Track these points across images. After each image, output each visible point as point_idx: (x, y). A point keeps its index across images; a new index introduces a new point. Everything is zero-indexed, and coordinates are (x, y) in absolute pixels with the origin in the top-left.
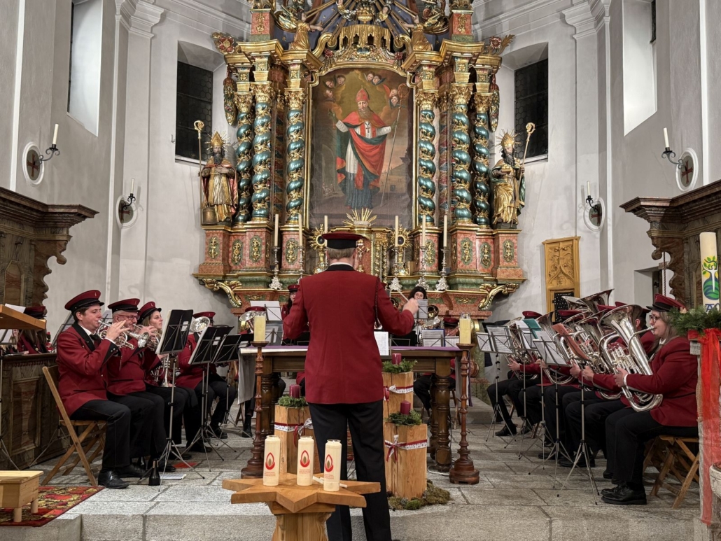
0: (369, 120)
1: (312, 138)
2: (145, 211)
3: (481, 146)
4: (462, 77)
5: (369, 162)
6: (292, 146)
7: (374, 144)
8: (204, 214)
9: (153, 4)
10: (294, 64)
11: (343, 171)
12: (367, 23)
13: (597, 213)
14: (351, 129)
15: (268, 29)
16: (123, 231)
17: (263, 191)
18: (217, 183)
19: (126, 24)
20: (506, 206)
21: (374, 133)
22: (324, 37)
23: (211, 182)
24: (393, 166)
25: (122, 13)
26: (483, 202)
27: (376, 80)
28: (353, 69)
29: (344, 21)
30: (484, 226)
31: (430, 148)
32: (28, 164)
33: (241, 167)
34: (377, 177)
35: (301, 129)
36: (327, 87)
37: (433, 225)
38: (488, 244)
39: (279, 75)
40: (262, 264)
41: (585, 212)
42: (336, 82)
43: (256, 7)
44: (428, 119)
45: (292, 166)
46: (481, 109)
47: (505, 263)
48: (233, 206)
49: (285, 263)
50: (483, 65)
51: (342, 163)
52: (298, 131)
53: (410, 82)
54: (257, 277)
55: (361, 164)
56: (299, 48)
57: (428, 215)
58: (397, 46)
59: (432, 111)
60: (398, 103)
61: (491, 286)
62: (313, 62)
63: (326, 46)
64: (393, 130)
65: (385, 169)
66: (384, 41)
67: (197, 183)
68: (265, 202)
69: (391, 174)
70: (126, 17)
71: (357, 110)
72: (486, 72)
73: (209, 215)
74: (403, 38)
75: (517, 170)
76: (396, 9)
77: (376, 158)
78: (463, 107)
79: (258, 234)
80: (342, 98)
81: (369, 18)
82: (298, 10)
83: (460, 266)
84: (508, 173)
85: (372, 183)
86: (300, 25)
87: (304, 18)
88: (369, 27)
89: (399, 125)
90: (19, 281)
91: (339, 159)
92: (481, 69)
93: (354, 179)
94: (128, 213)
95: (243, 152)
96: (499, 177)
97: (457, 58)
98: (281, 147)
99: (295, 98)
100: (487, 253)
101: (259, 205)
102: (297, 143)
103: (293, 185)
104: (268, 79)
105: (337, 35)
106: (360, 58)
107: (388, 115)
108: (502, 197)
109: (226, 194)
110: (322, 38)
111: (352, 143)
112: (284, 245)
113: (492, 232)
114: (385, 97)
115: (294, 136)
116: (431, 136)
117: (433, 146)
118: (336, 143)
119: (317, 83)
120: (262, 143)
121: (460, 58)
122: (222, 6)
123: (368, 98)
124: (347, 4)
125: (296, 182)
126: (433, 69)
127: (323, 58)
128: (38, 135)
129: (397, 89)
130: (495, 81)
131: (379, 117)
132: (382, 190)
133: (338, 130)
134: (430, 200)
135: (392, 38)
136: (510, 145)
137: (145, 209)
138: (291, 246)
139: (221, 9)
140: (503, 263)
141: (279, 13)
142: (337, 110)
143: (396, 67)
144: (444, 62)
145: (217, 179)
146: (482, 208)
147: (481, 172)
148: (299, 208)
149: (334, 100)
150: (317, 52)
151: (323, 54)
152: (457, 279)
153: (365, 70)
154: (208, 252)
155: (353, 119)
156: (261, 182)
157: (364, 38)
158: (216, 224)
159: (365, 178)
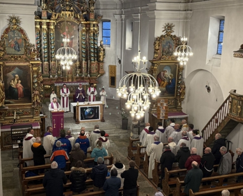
0: (69, 34)
3: (96, 42)
4: (92, 28)
13: (120, 61)
14: (64, 36)
20: (101, 57)
21: (70, 37)
26: (96, 55)
27: (70, 24)
28: (64, 21)
30: (96, 61)
31: (84, 43)
36: (58, 25)
37: (86, 61)
41: (117, 61)
42: (60, 24)
45: (52, 47)
46: (95, 33)
49: (52, 72)
54: (47, 76)
57: (84, 59)
59: (85, 34)
60: (76, 30)
63: (58, 16)
64: (75, 37)
71: (66, 31)
77: (71, 44)
78: (92, 35)
80: (62, 28)
83: (92, 71)
86: (53, 13)
91: (62, 44)
92: (95, 24)
96: (100, 51)
97: (91, 24)
99: (52, 31)
100: (97, 67)
101: (46, 58)
102: (53, 42)
106: (66, 19)
107: (73, 33)
113: (98, 63)
119: (56, 25)
123: (68, 28)
125: (53, 51)
126: (85, 24)
129: (75, 26)
130: (98, 25)
131: (71, 33)
133: (61, 36)
134: (84, 55)
135: (74, 14)
138: (53, 67)
140: (101, 70)
142: (61, 31)
143: (75, 21)
147: (96, 48)
149: (60, 29)
150: (56, 18)
152: (92, 75)
153: (68, 21)
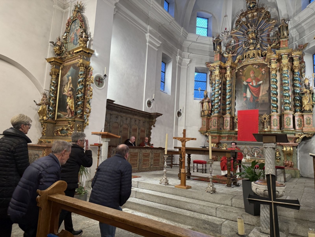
0: (255, 80)
1: (235, 88)
2: (185, 114)
3: (296, 84)
4: (285, 61)
5: (255, 93)
6: (227, 91)
7: (256, 87)
8: (201, 113)
9: (188, 58)
10: (228, 67)
11: (246, 97)
12: (253, 50)
14: (248, 84)
15: (219, 58)
16: (179, 119)
17: (217, 105)
18: (205, 104)
19: (180, 65)
20: (306, 104)
21: (256, 84)
22: (238, 57)
23: (203, 104)
24: (263, 94)
25: (179, 63)
26: (298, 103)
27: (257, 67)
28: (249, 65)
29: (245, 51)
30: (299, 112)
31: (275, 86)
32: (148, 104)
33: (213, 99)
34: (258, 98)
35: (230, 86)
36: (240, 72)
37: (277, 113)
38: (300, 119)
39: (223, 71)
40: (216, 127)
42: (243, 69)
43: (216, 53)
44: (274, 77)
45: (227, 97)
46: (296, 71)
47: (307, 126)
48: (210, 111)
49: (224, 127)
50: (296, 55)
51: (245, 94)
52: (229, 87)
53: (269, 66)
54: (215, 131)
55: (252, 94)
56: (229, 62)
57: (275, 110)
58: (263, 55)
59: (276, 74)
60: (265, 73)
61: (301, 134)
62: (234, 65)
63: (239, 59)
64: (263, 82)
65: (260, 95)
66: (258, 54)
67: (200, 105)
68: (218, 109)
69: (263, 96)
70: (180, 64)
71: (250, 77)
72: (298, 58)
73: (203, 114)
74: (265, 52)
75: (310, 91)
76: (264, 43)
77: (257, 92)
78: (286, 71)
79: (215, 118)
80: (245, 74)
81: (253, 48)
82: (230, 50)
83: (285, 127)
84: (306, 92)
85: (256, 100)
86: (229, 55)
87: (230, 53)
88: (253, 51)
89: (265, 80)
90: (145, 131)
91: (244, 94)
92: (295, 57)
93: (249, 100)
94: (180, 114)
95: (213, 95)
96: (303, 94)
97: (283, 55)
98: (224, 92)
99: (228, 77)
100: (300, 122)
101: (216, 110)
102: (228, 90)
103: (227, 103)
104: (219, 73)
105: (243, 55)
106: (251, 61)
107: (261, 77)
108: (304, 101)
109: (208, 107)
110: (237, 57)
111: (249, 88)
112: (224, 122)
113: (301, 114)
114: (260, 72)
115: (228, 88)
116: (275, 82)
117: (276, 86)
118: (243, 88)
119: (237, 71)
120: (217, 92)
121: (284, 55)
122: (209, 54)
123: (254, 73)
124: (246, 45)
125: (228, 102)
126: (276, 60)
127: (239, 63)
128: (151, 97)
129: (264, 68)
130: (303, 60)
131: (258, 79)
132: (260, 102)
133: (244, 84)
134: (275, 104)
135: (262, 53)
136: (307, 82)
137: (185, 112)
138: (226, 122)
139: (208, 55)
141: (223, 53)
142: (244, 78)
143: (263, 62)
144: (279, 57)
145: (205, 103)
146: (297, 106)
147: (297, 93)
148: (229, 110)
149: (242, 75)
150: (236, 61)
151: (239, 62)
152: (284, 132)
153: (253, 64)
154: (203, 124)
155: (249, 80)
156: (216, 103)
157: (251, 55)
158: (204, 116)
159: (253, 99)
